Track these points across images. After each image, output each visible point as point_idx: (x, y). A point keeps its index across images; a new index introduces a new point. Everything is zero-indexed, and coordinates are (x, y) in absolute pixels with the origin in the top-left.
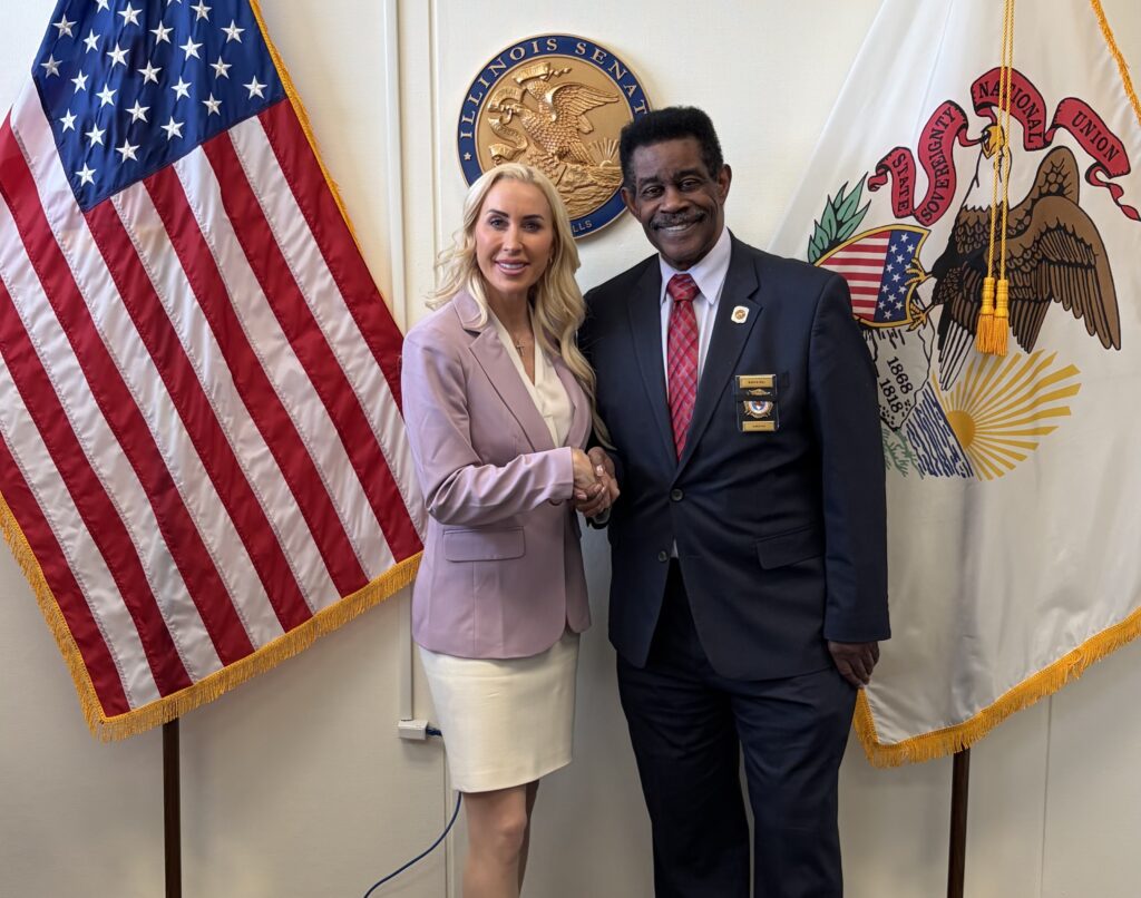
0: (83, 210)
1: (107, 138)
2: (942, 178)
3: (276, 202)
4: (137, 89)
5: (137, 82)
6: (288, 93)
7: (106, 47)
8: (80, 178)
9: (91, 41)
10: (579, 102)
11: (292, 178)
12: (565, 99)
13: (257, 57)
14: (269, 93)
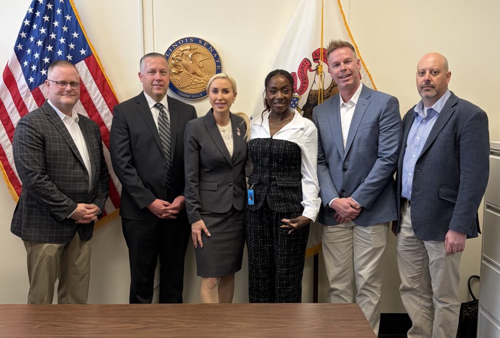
0: (31, 91)
1: (37, 68)
2: (304, 81)
3: (91, 86)
4: (46, 53)
5: (46, 51)
6: (93, 53)
7: (36, 41)
8: (29, 81)
9: (32, 39)
10: (199, 58)
11: (95, 79)
12: (195, 57)
13: (83, 42)
14: (87, 53)
